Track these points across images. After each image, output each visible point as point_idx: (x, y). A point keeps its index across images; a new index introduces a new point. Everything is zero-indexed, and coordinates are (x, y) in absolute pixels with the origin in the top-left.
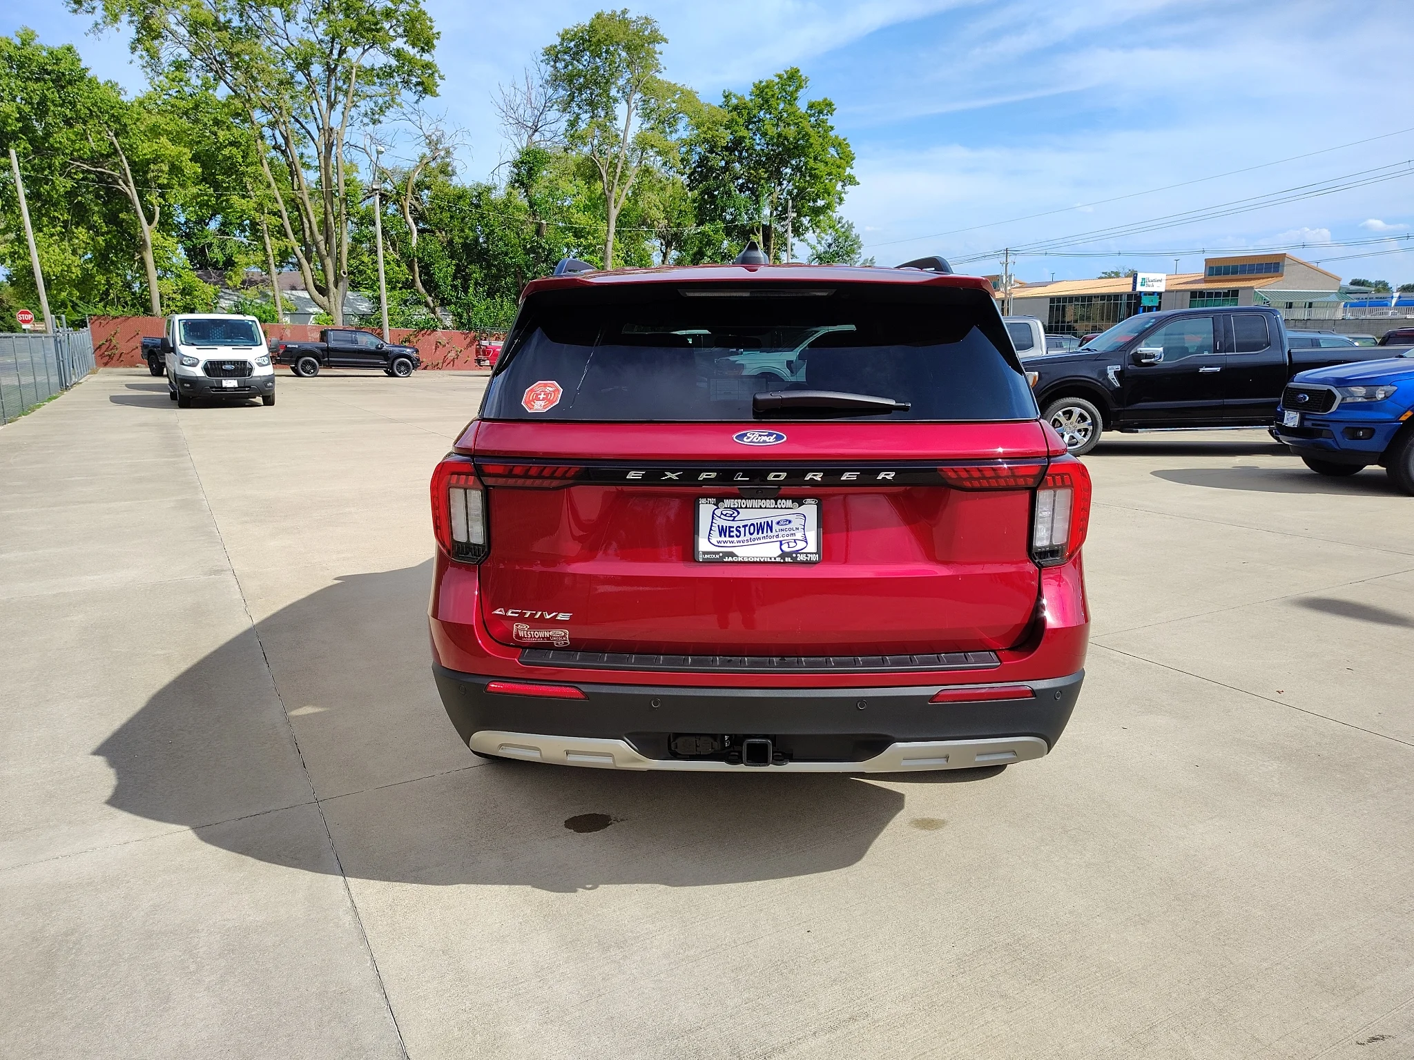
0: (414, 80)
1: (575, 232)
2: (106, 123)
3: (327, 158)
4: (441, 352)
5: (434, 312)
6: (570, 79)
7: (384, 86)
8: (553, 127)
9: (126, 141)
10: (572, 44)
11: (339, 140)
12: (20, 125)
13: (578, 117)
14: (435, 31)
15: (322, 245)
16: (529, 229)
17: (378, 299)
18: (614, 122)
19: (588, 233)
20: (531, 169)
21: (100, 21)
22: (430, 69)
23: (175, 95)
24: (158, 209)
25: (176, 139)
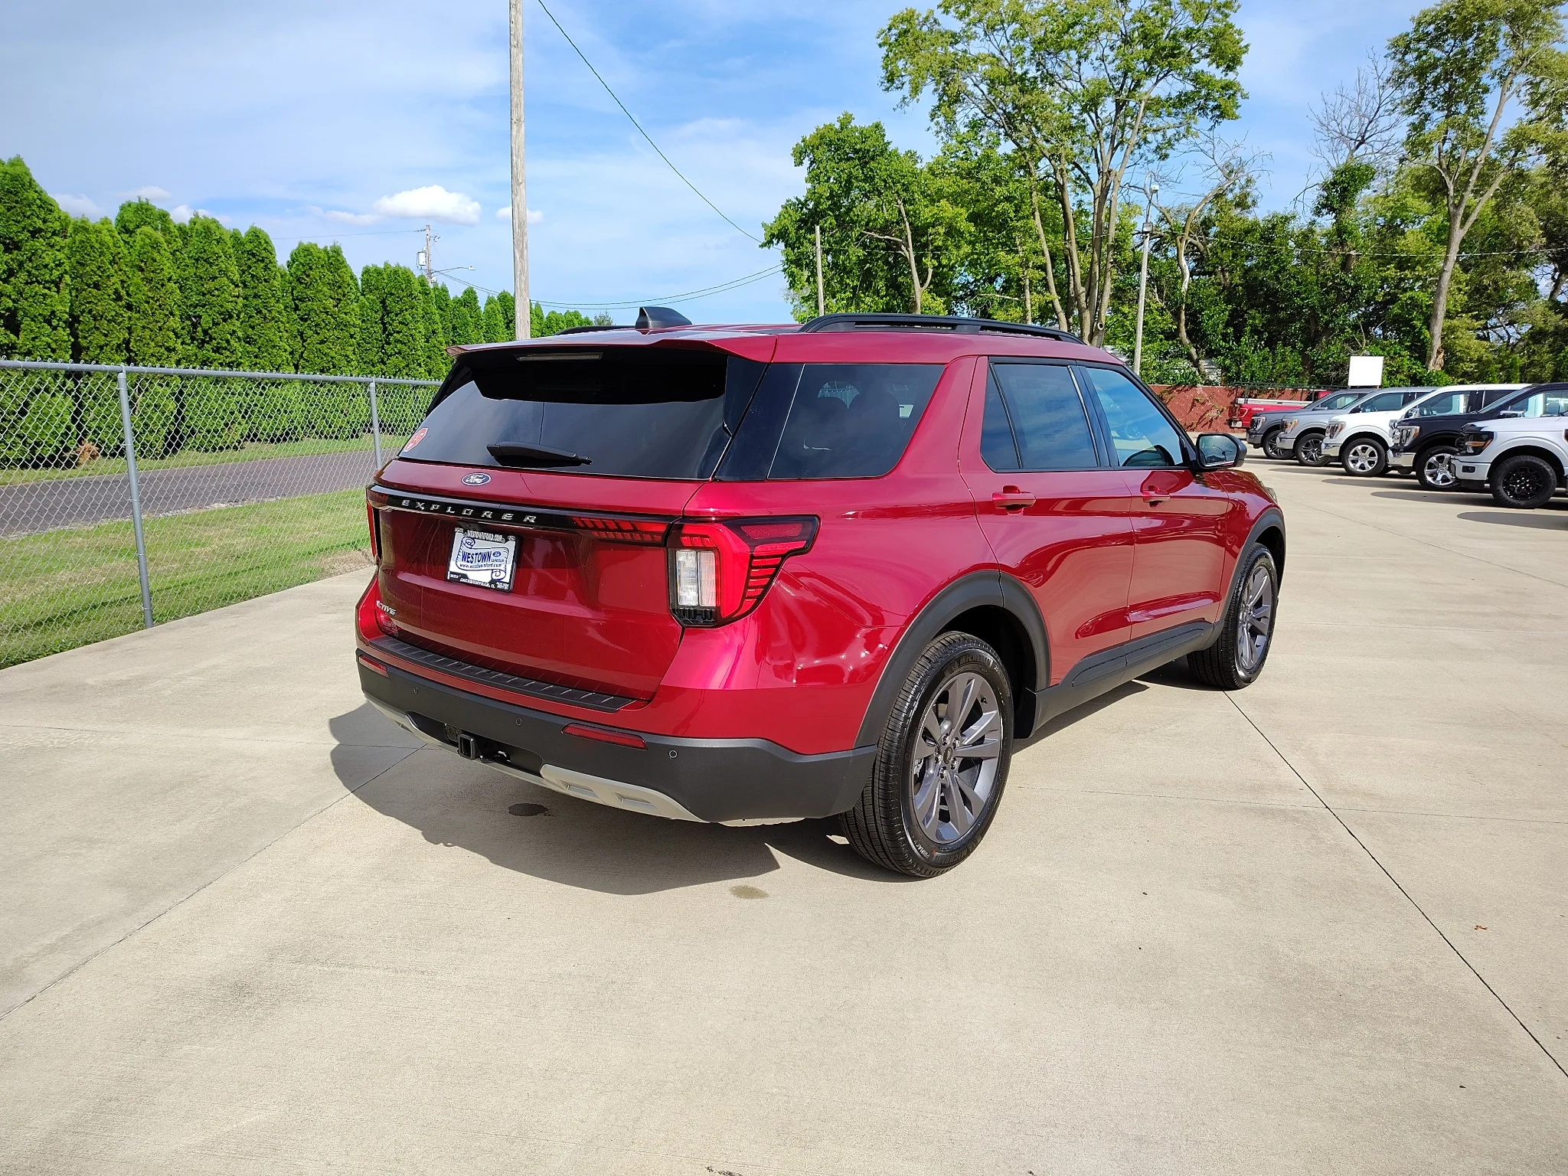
0: (1211, 104)
1: (1399, 262)
2: (897, 192)
3: (1101, 204)
4: (1198, 410)
5: (1196, 364)
6: (1421, 73)
7: (1180, 116)
8: (1385, 136)
9: (911, 208)
10: (1431, 28)
11: (1116, 182)
12: (830, 202)
13: (1427, 116)
14: (1243, 44)
15: (1083, 298)
16: (1333, 263)
17: (1133, 352)
18: (1480, 117)
19: (1418, 263)
20: (1345, 189)
21: (907, 95)
22: (1231, 89)
23: (961, 156)
24: (930, 271)
25: (955, 199)
